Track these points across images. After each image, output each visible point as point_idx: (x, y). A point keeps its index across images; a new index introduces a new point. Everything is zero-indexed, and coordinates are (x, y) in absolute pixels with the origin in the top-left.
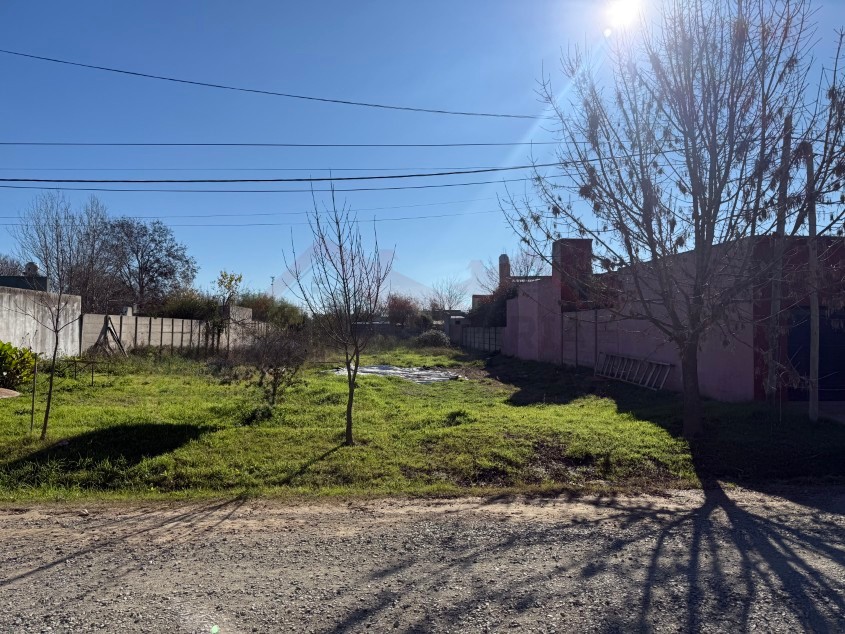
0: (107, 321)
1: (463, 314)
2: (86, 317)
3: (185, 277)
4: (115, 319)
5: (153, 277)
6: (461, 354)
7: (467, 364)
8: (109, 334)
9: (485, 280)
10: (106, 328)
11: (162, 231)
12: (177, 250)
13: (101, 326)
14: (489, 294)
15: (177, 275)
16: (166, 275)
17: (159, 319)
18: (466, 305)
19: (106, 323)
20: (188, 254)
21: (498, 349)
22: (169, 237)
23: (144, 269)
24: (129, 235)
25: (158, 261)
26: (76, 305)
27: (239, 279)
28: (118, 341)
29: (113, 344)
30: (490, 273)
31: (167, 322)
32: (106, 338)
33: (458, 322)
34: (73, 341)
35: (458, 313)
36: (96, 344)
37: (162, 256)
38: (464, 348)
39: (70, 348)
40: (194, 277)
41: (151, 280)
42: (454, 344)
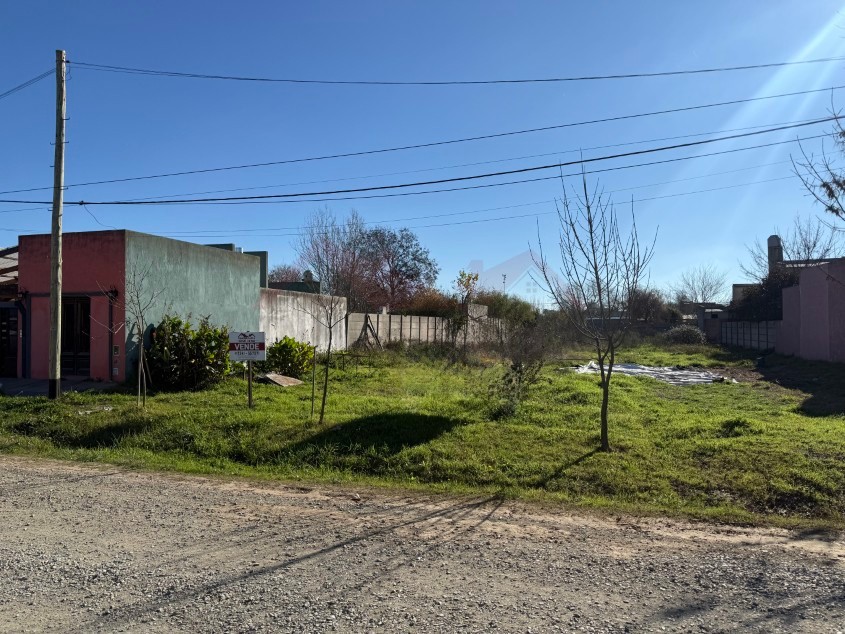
0: (367, 318)
1: (720, 306)
2: (350, 317)
3: (428, 278)
4: (373, 317)
5: (402, 279)
6: (722, 352)
7: (731, 364)
8: (368, 331)
9: (751, 265)
10: (366, 326)
11: (409, 238)
12: (421, 254)
13: (362, 324)
14: (756, 282)
15: (422, 277)
16: (412, 277)
17: (408, 317)
18: (724, 297)
19: (366, 321)
20: (431, 257)
21: (771, 346)
22: (414, 242)
23: (394, 272)
24: (382, 242)
25: (405, 264)
26: (342, 305)
27: (476, 278)
28: (376, 336)
29: (372, 340)
30: (757, 259)
31: (415, 319)
32: (366, 334)
33: (714, 315)
34: (341, 337)
35: (713, 306)
36: (359, 340)
37: (409, 259)
38: (725, 346)
39: (339, 344)
40: (436, 278)
41: (400, 283)
42: (711, 341)
